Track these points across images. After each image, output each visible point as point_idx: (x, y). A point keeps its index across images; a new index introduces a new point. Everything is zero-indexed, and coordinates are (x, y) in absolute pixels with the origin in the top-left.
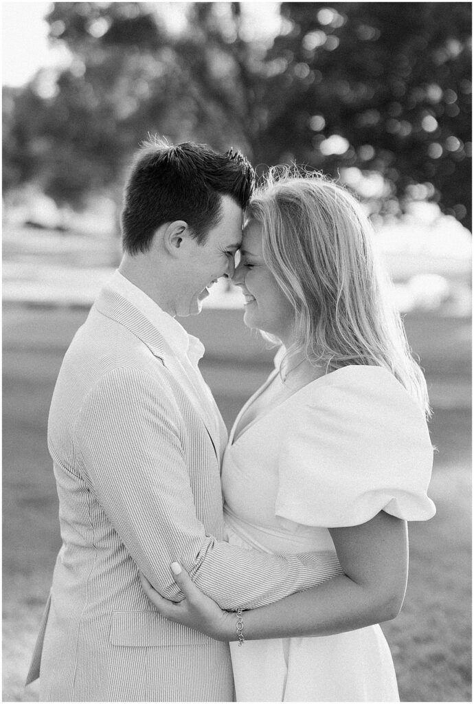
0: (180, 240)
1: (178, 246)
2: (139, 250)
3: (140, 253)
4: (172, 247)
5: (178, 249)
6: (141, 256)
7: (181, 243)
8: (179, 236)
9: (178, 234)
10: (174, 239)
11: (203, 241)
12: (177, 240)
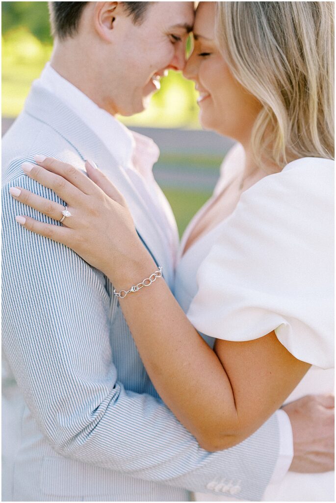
0: (114, 19)
1: (112, 28)
2: (67, 34)
3: (69, 38)
4: (104, 29)
5: (111, 31)
6: (70, 42)
7: (115, 23)
8: (113, 14)
9: (110, 11)
10: (107, 18)
11: (139, 19)
12: (111, 19)
